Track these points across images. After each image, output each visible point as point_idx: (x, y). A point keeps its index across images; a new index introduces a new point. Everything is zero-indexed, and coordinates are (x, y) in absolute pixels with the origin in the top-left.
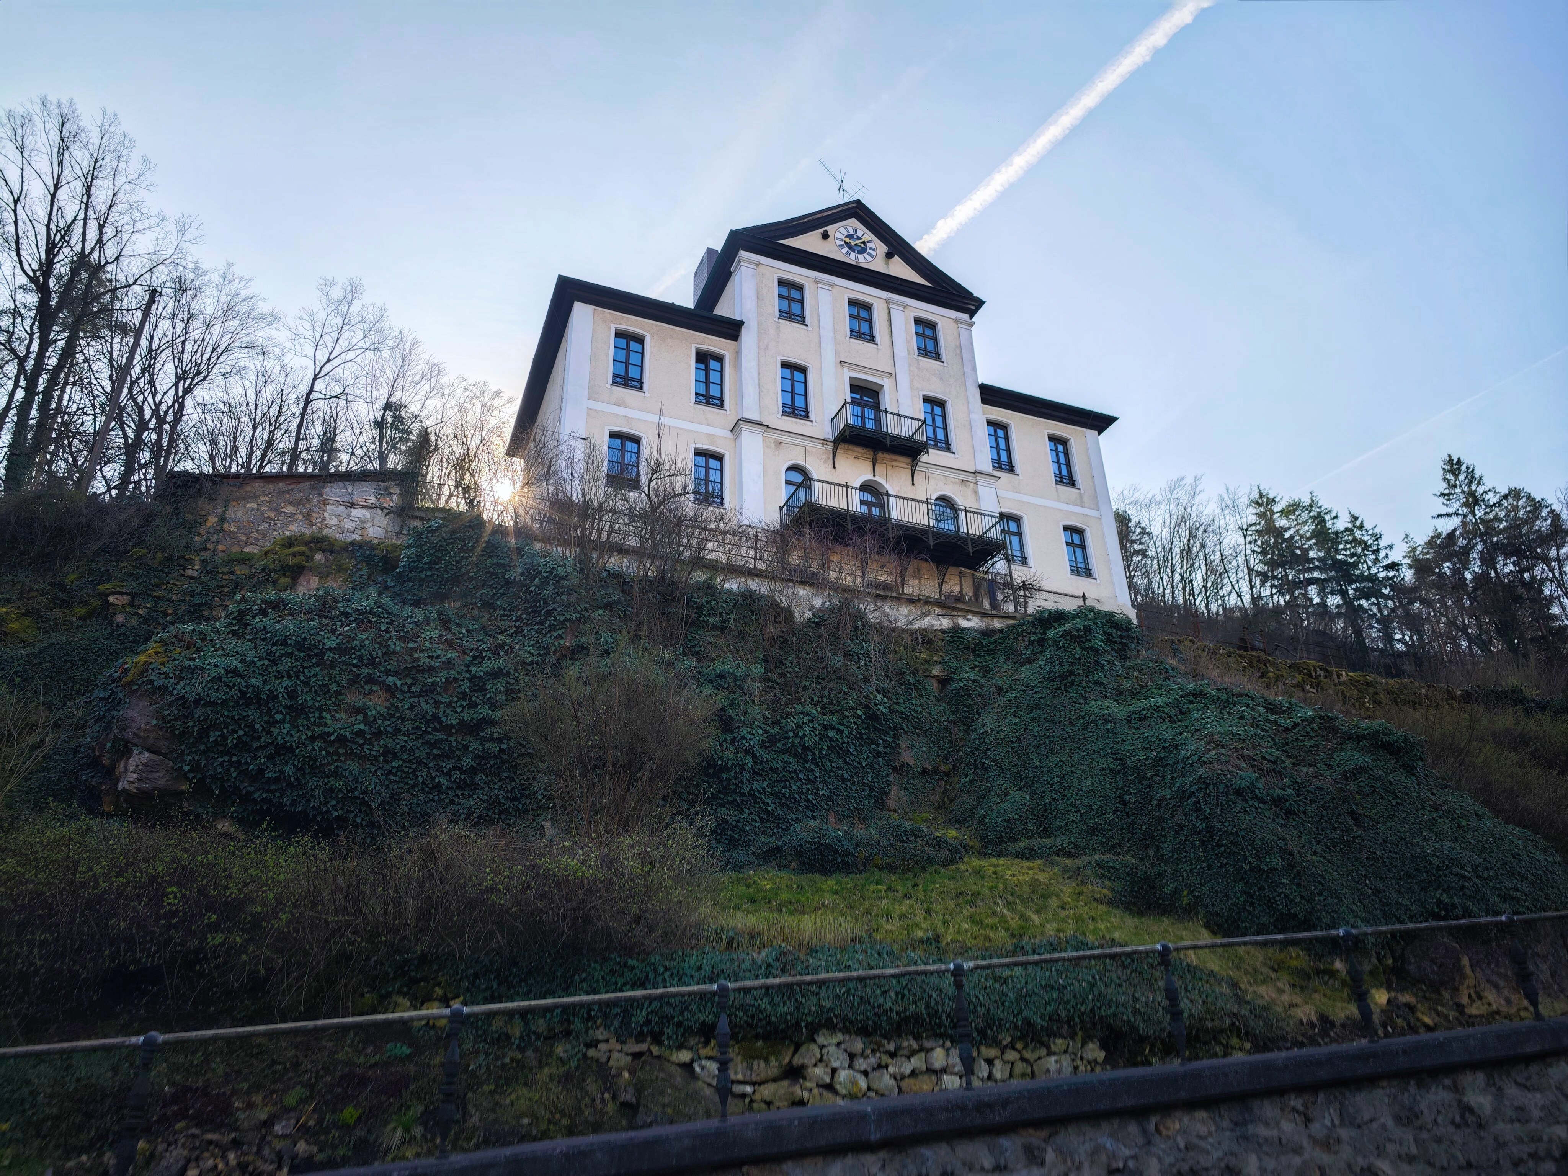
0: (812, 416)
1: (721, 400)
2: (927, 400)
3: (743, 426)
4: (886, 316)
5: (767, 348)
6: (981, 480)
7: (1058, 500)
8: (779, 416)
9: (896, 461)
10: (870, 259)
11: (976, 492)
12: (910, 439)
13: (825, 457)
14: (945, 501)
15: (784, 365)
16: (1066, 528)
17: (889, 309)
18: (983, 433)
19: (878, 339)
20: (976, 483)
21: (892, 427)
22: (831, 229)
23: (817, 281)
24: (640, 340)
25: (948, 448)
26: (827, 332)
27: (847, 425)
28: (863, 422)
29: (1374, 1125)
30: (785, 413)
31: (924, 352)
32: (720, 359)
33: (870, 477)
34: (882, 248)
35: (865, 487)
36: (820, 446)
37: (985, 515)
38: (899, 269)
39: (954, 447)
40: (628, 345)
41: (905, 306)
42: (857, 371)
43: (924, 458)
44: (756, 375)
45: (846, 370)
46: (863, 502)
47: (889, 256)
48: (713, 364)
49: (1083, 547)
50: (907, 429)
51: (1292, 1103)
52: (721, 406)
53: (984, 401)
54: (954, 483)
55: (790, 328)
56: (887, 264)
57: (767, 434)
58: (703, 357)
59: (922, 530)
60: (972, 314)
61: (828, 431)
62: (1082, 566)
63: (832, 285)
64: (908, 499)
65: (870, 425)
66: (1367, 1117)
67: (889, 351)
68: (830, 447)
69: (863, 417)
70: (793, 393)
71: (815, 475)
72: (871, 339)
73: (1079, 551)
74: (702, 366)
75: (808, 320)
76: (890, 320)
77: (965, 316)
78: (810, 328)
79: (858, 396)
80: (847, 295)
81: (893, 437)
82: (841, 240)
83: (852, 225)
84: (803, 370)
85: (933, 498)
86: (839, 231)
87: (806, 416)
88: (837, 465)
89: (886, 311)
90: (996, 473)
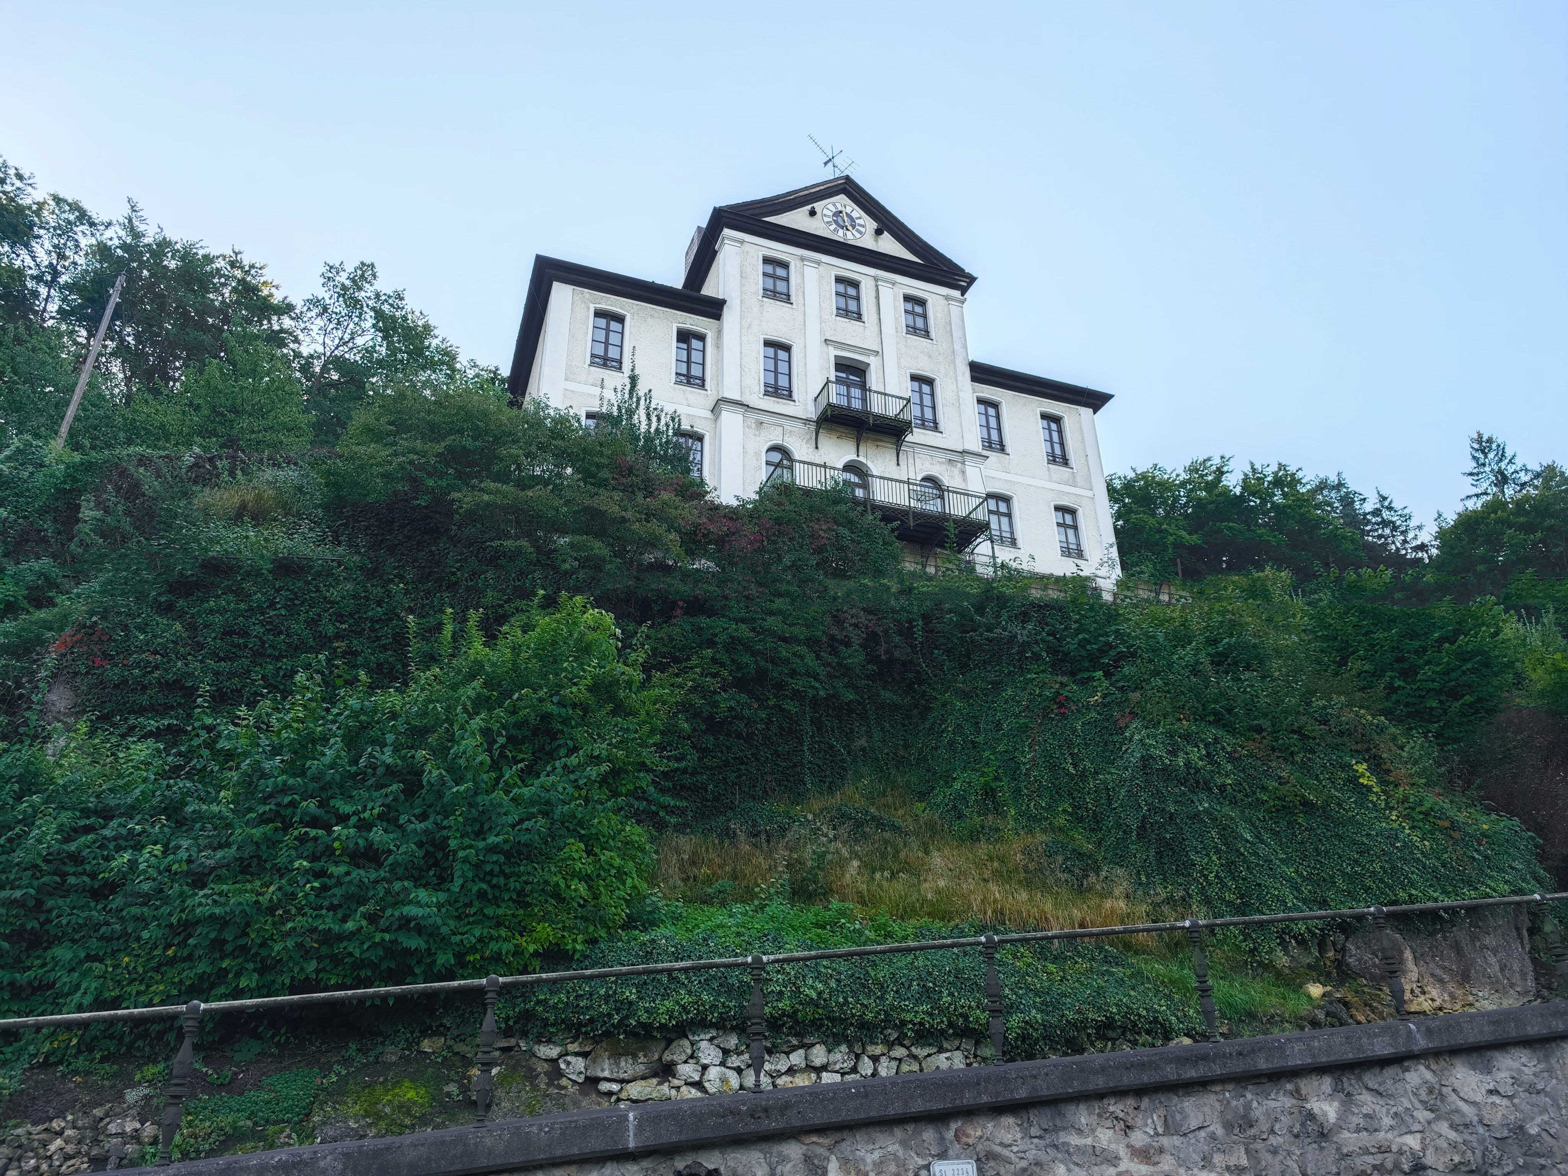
0: (795, 396)
1: (703, 380)
2: (914, 378)
3: (724, 406)
4: (874, 294)
5: (749, 327)
6: (967, 458)
7: (1050, 479)
8: (761, 395)
9: (881, 441)
10: (858, 235)
11: (963, 472)
12: (895, 419)
13: (808, 437)
14: (931, 480)
15: (768, 343)
16: (1058, 508)
17: (877, 286)
18: (972, 412)
19: (865, 317)
20: (963, 463)
21: (877, 406)
22: (818, 206)
23: (803, 259)
24: (620, 319)
25: (935, 427)
26: (812, 310)
27: (829, 405)
28: (849, 401)
30: (766, 393)
31: (913, 330)
32: (702, 338)
33: (854, 457)
34: (871, 225)
36: (803, 426)
37: (972, 496)
38: (889, 245)
39: (941, 427)
40: (608, 325)
41: (894, 284)
42: (843, 350)
44: (737, 354)
45: (831, 348)
47: (879, 232)
48: (696, 344)
49: (1075, 528)
50: (892, 409)
52: (702, 386)
53: (974, 379)
54: (940, 463)
55: (775, 308)
56: (876, 241)
57: (748, 414)
58: (684, 336)
59: (903, 511)
60: (964, 291)
61: (811, 412)
62: (1073, 546)
63: (819, 263)
64: (892, 480)
65: (856, 404)
66: (1194, 1125)
67: (876, 329)
68: (813, 427)
69: (849, 396)
70: (776, 372)
71: (797, 457)
72: (859, 317)
73: (1071, 532)
74: (685, 346)
75: (793, 299)
76: (877, 298)
77: (956, 293)
78: (794, 306)
79: (844, 375)
80: (834, 272)
81: (877, 417)
82: (828, 216)
83: (842, 202)
84: (787, 348)
85: (919, 478)
86: (826, 207)
87: (789, 396)
88: (819, 446)
89: (874, 288)
90: (985, 453)
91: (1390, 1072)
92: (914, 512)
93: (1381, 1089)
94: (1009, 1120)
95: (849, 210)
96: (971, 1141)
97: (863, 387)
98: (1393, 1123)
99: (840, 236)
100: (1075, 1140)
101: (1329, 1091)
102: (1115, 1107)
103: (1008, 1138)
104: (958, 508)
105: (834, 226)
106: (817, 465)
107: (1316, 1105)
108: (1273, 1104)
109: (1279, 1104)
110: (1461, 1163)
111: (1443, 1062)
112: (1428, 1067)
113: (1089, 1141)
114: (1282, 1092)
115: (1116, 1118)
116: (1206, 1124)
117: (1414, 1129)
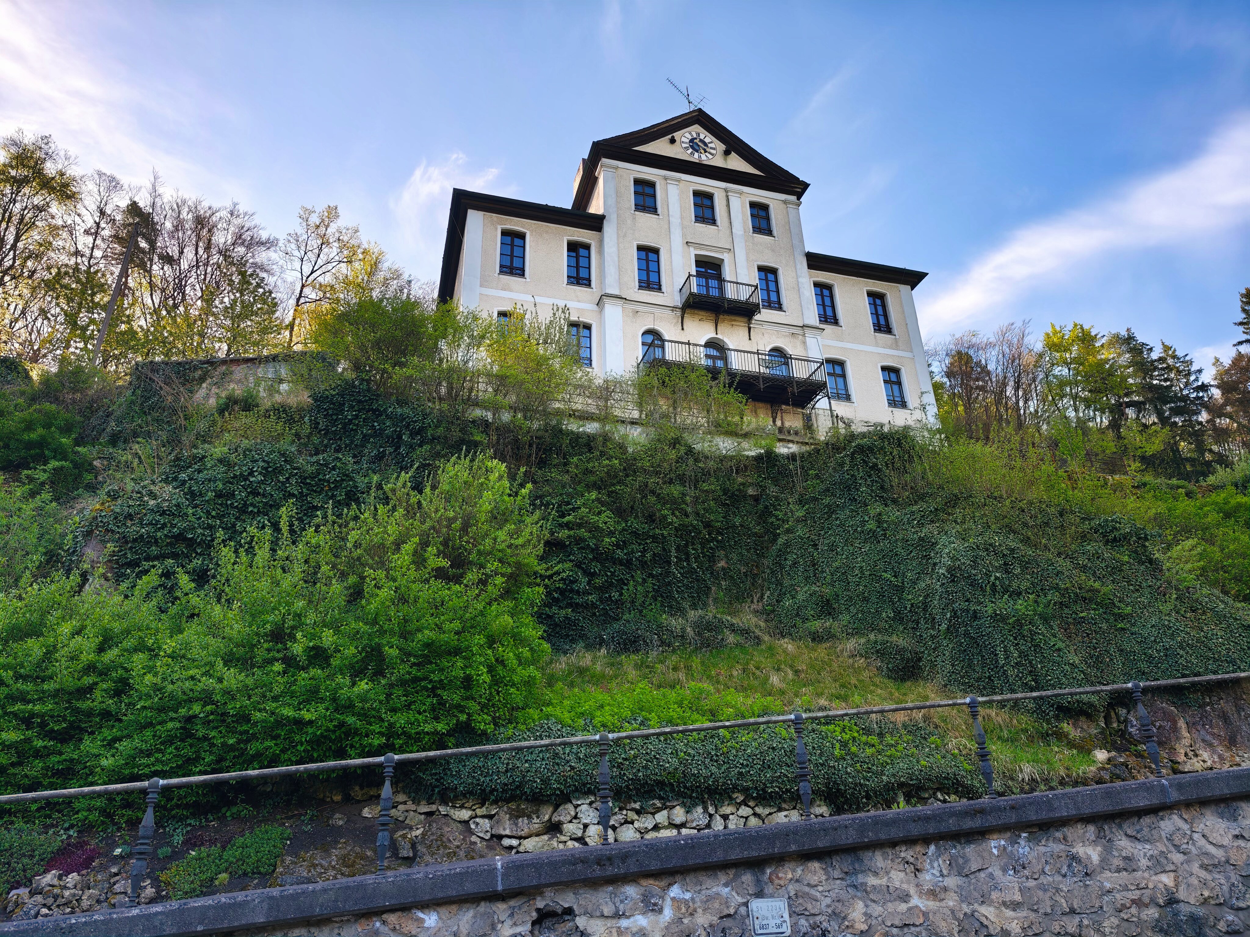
0: (664, 288)
1: (589, 280)
2: (761, 269)
3: (606, 300)
4: (724, 202)
5: (625, 236)
6: (808, 331)
7: (877, 345)
8: (636, 290)
9: (735, 320)
10: (710, 156)
11: (804, 343)
12: (747, 302)
13: (675, 321)
14: (778, 352)
15: (640, 248)
16: (884, 369)
17: (727, 196)
18: (809, 294)
19: (719, 222)
20: (804, 335)
21: (731, 292)
22: (677, 135)
23: (666, 178)
24: (522, 236)
25: (780, 308)
26: (675, 220)
27: (691, 294)
28: (708, 291)
29: (982, 875)
30: (641, 287)
31: (757, 229)
32: (587, 247)
33: (714, 335)
34: (721, 147)
35: (710, 344)
36: (670, 312)
37: (811, 361)
38: (736, 163)
39: (785, 307)
40: (512, 241)
41: (741, 193)
42: (701, 249)
43: (757, 317)
44: (616, 259)
45: (692, 249)
46: (707, 356)
47: (727, 153)
48: (582, 252)
49: (899, 383)
50: (743, 294)
51: (903, 855)
52: (589, 284)
53: (810, 266)
54: (785, 336)
55: (645, 218)
56: (725, 160)
57: (626, 306)
58: (574, 247)
59: (754, 377)
60: (799, 196)
61: (677, 300)
62: (899, 399)
63: (679, 180)
64: (744, 352)
65: (714, 293)
66: (974, 867)
67: (728, 232)
68: (679, 313)
69: (707, 287)
70: (648, 271)
71: (667, 337)
72: (713, 222)
73: (896, 388)
74: (574, 254)
75: (659, 211)
76: (728, 205)
77: (793, 198)
78: (661, 217)
79: (703, 270)
80: (692, 188)
81: (730, 301)
82: (686, 143)
83: (696, 130)
84: (656, 251)
85: (768, 349)
86: (684, 136)
87: (659, 289)
88: (685, 327)
89: (725, 198)
90: (822, 326)
91: (1147, 820)
92: (763, 377)
93: (1139, 836)
94: (815, 865)
95: (702, 137)
96: (782, 883)
97: (720, 279)
98: (1150, 864)
99: (696, 158)
100: (872, 881)
101: (1093, 837)
102: (907, 853)
103: (814, 880)
104: (800, 371)
105: (690, 150)
106: (682, 343)
107: (1080, 850)
108: (1042, 849)
109: (1048, 849)
110: (1209, 897)
111: (1194, 812)
112: (1181, 817)
113: (884, 881)
114: (1051, 839)
115: (907, 863)
116: (985, 867)
117: (1167, 869)
